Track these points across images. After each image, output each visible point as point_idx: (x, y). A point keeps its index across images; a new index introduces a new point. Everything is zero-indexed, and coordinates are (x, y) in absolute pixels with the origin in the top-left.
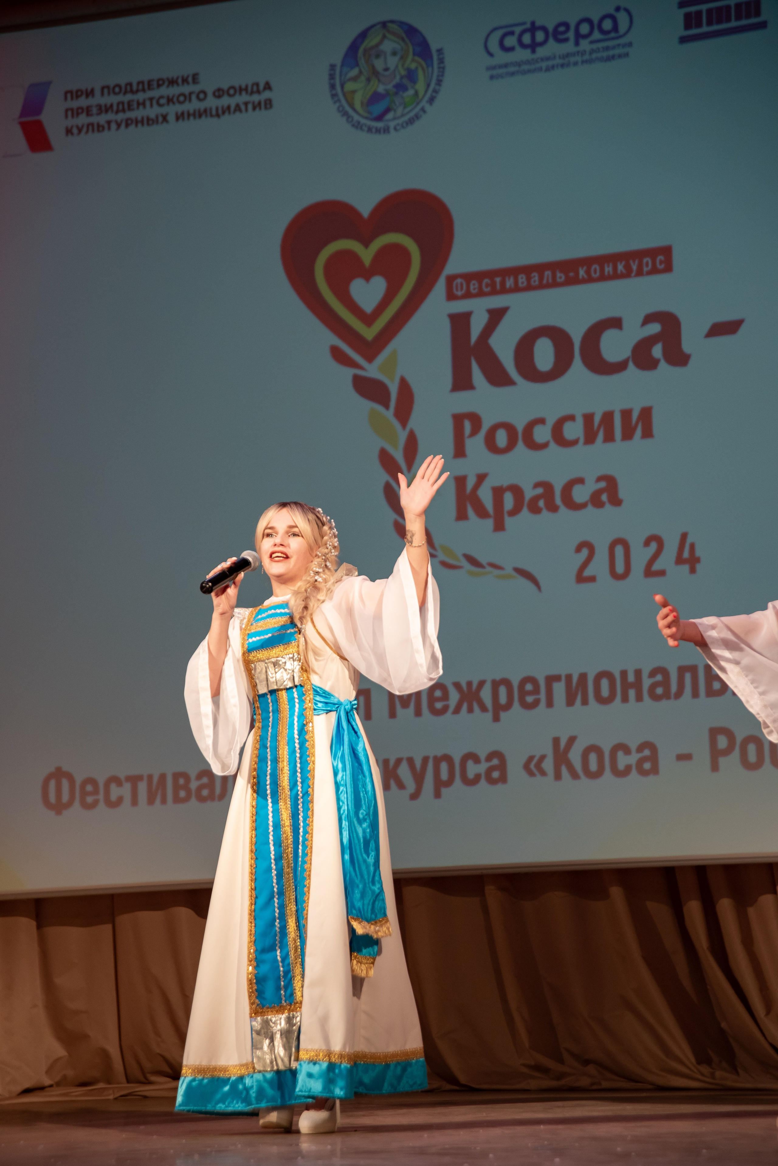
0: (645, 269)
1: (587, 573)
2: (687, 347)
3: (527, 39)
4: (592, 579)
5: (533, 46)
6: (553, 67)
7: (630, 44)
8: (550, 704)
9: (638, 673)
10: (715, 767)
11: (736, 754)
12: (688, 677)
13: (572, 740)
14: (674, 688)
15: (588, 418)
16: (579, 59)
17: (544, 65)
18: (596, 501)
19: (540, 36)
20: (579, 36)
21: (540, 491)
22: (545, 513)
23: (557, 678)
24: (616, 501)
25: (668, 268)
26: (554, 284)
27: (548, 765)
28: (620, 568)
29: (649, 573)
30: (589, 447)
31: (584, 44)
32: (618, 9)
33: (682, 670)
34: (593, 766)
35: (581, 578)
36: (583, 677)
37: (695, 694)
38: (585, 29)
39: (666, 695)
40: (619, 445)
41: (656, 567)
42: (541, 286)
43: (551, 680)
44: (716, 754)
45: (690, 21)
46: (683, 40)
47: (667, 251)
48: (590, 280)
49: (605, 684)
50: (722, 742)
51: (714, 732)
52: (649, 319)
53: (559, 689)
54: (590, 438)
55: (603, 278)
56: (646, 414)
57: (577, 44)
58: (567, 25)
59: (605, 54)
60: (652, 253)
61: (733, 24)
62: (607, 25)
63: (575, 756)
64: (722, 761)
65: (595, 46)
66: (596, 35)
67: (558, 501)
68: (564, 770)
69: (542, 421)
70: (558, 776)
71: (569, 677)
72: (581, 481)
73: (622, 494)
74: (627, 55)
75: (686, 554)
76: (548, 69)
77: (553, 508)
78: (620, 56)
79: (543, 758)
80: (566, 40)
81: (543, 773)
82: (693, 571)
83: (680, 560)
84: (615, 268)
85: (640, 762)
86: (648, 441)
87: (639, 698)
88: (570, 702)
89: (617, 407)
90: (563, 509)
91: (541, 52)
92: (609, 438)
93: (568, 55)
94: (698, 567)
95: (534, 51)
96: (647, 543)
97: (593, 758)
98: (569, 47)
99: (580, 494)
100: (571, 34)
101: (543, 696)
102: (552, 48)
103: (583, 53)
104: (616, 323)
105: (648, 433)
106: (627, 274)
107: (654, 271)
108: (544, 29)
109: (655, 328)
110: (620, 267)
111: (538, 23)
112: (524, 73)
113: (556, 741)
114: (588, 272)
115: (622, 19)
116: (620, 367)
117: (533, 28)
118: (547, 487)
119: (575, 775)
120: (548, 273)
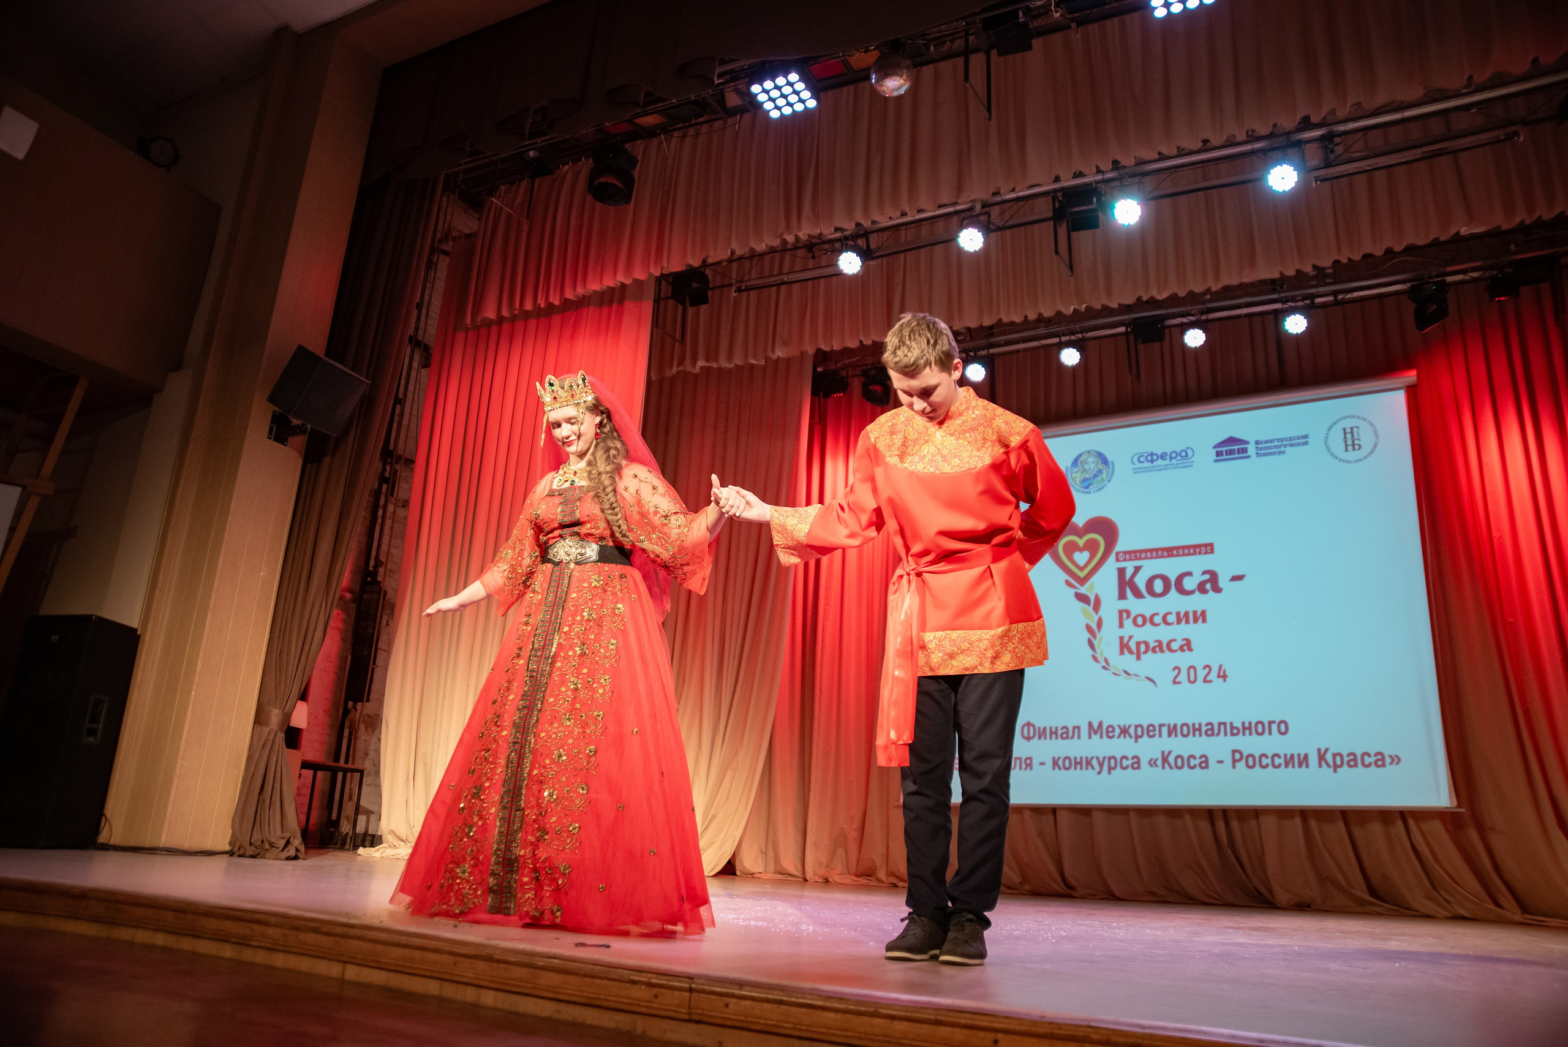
0: (1203, 552)
1: (1177, 680)
2: (1221, 584)
3: (1149, 458)
4: (1179, 683)
5: (1152, 461)
6: (1161, 469)
7: (1193, 462)
8: (1160, 736)
9: (1200, 725)
10: (1234, 767)
11: (1244, 761)
12: (1222, 727)
13: (1170, 752)
14: (1216, 731)
15: (1178, 614)
16: (1172, 466)
17: (1157, 468)
18: (1181, 649)
19: (1155, 457)
20: (1171, 458)
21: (1157, 644)
22: (1159, 653)
23: (1163, 725)
24: (1190, 649)
25: (1212, 552)
26: (1163, 557)
27: (1159, 763)
28: (1192, 679)
29: (1205, 681)
30: (1179, 626)
31: (1174, 461)
32: (1188, 448)
33: (1220, 724)
34: (1179, 764)
35: (1175, 682)
36: (1175, 725)
37: (1226, 734)
38: (1174, 455)
39: (1213, 734)
40: (1192, 625)
41: (1208, 678)
42: (1157, 557)
43: (1161, 726)
44: (1234, 761)
45: (1218, 454)
46: (1216, 461)
47: (1211, 545)
48: (1178, 555)
49: (1185, 728)
50: (1237, 756)
51: (1234, 752)
52: (1204, 573)
53: (1165, 730)
54: (1179, 621)
55: (1184, 555)
56: (1203, 613)
57: (1171, 460)
58: (1166, 454)
59: (1183, 465)
60: (1206, 545)
61: (1236, 456)
62: (1183, 454)
63: (1171, 759)
64: (1237, 764)
65: (1179, 462)
66: (1179, 458)
67: (1165, 648)
68: (1166, 765)
69: (1157, 614)
70: (1163, 767)
71: (1169, 725)
72: (1174, 640)
73: (1193, 646)
74: (1192, 466)
75: (1222, 674)
76: (1159, 470)
77: (1162, 651)
78: (1189, 466)
79: (1157, 760)
80: (1166, 459)
81: (1157, 766)
82: (1225, 681)
83: (1219, 676)
84: (1189, 551)
85: (1201, 763)
86: (1204, 624)
87: (1200, 735)
88: (1170, 735)
89: (1191, 610)
90: (1167, 652)
91: (1155, 463)
92: (1187, 622)
93: (1166, 465)
94: (1227, 679)
95: (1152, 463)
96: (1205, 668)
97: (1179, 760)
98: (1167, 462)
99: (1174, 646)
100: (1168, 457)
101: (1157, 732)
102: (1160, 462)
103: (1174, 464)
104: (1189, 574)
105: (1204, 621)
106: (1194, 553)
107: (1206, 553)
108: (1156, 454)
109: (1207, 577)
110: (1192, 551)
111: (1154, 452)
112: (1148, 471)
113: (1163, 753)
114: (1177, 552)
115: (1190, 453)
116: (1192, 592)
117: (1152, 454)
118: (1160, 643)
119: (1171, 767)
120: (1160, 552)
